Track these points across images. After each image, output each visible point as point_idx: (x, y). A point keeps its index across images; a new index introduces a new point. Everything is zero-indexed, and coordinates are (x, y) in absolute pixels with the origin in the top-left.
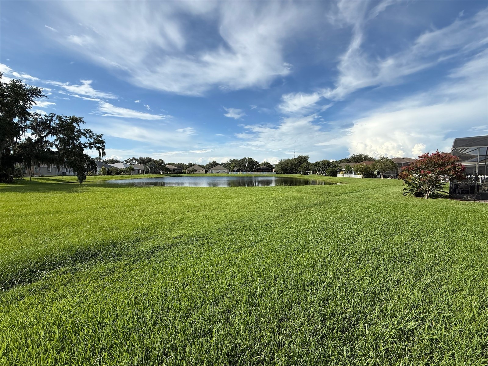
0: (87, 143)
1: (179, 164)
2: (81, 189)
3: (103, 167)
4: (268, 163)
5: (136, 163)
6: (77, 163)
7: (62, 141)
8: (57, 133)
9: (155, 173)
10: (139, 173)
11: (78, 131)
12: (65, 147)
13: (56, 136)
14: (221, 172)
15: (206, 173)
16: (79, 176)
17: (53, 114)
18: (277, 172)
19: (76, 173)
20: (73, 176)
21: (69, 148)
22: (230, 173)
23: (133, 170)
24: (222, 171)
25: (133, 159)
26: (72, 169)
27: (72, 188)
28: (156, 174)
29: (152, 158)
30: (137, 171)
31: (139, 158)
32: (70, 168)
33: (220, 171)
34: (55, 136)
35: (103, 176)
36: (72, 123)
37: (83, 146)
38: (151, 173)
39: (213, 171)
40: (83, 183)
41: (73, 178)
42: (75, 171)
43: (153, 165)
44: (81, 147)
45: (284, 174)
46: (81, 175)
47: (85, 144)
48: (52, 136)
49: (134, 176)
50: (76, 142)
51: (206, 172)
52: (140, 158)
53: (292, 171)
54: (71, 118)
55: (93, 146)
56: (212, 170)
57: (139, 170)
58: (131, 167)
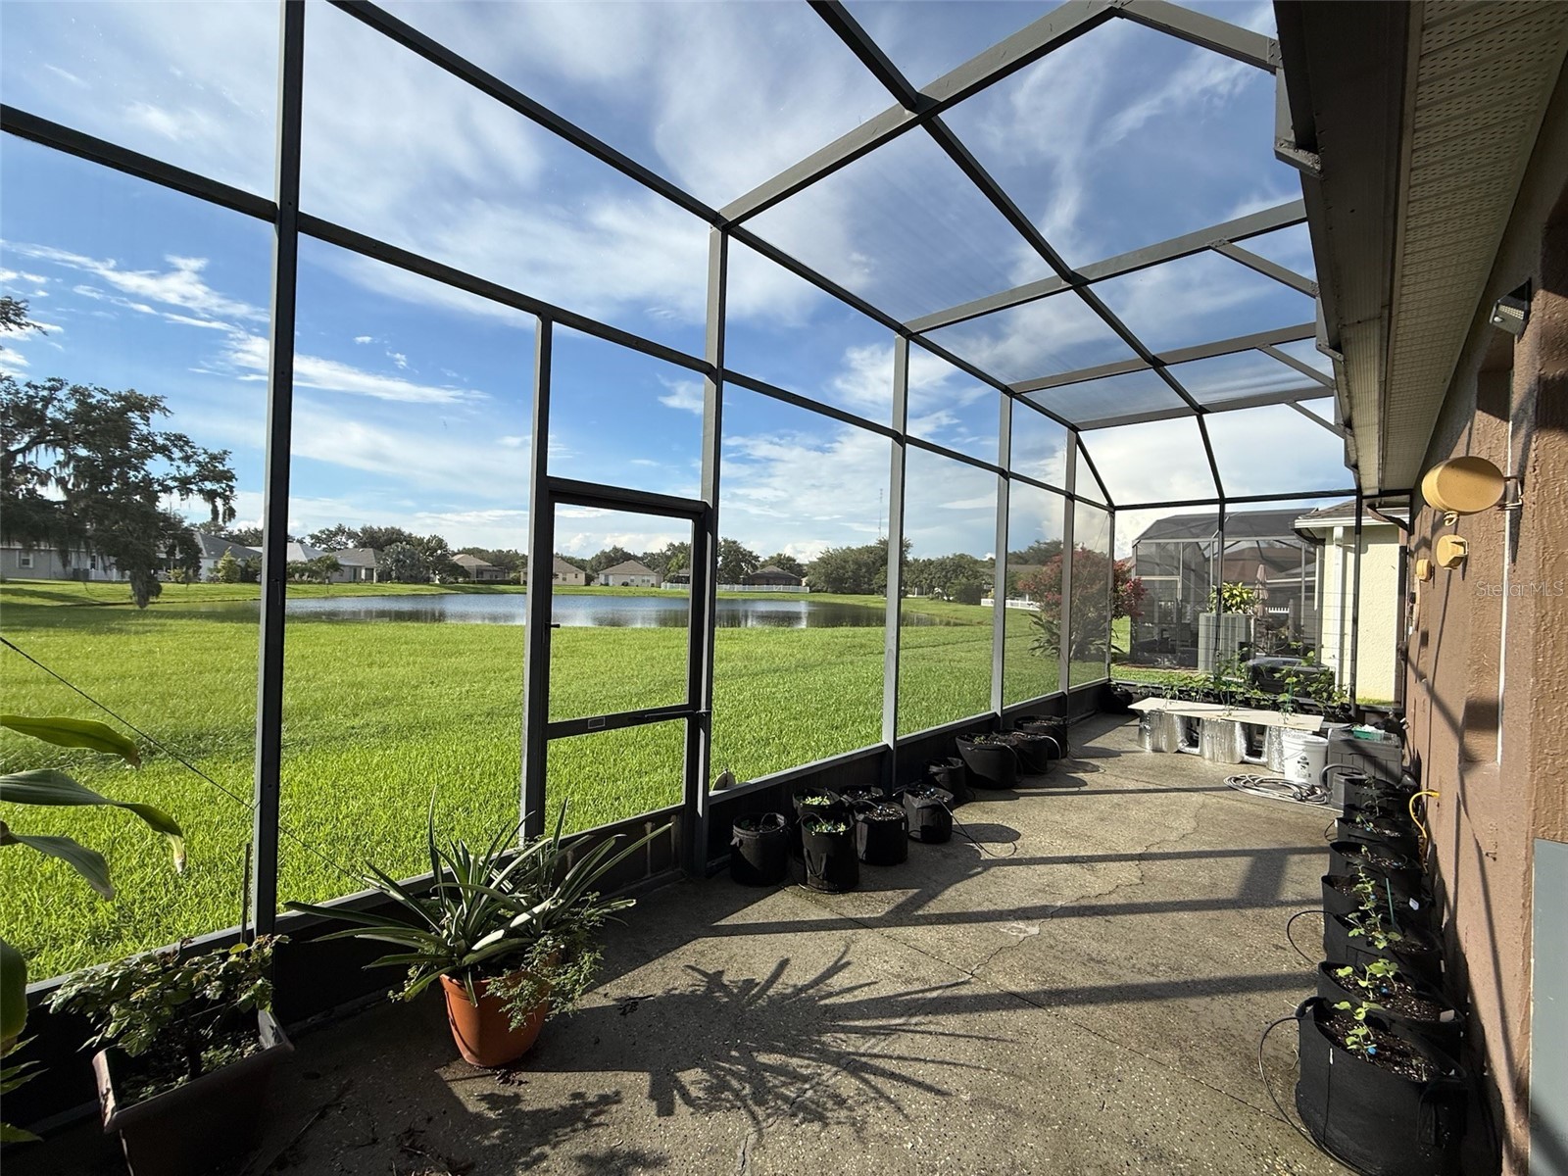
0: (174, 479)
1: (500, 551)
2: (140, 625)
3: (227, 556)
4: (790, 559)
5: (351, 545)
6: (131, 543)
7: (84, 469)
8: (69, 442)
9: (414, 580)
10: (355, 578)
11: (143, 439)
12: (93, 489)
13: (62, 450)
14: (635, 583)
15: (588, 583)
16: (138, 583)
17: (58, 381)
18: (814, 589)
19: (127, 572)
20: (116, 582)
21: (109, 492)
22: (666, 587)
23: (335, 567)
24: (640, 578)
25: (340, 531)
26: (113, 559)
27: (109, 620)
28: (416, 583)
29: (406, 530)
30: (347, 573)
31: (358, 530)
32: (106, 558)
33: (632, 577)
34: (60, 450)
35: (223, 586)
36: (123, 411)
37: (156, 487)
38: (398, 578)
39: (611, 578)
40: (150, 607)
41: (112, 587)
42: (122, 569)
43: (408, 554)
44: (149, 490)
45: (835, 592)
46: (145, 578)
47: (165, 480)
48: (50, 449)
49: (335, 588)
50: (132, 473)
51: (589, 580)
52: (364, 530)
53: (859, 585)
54: (120, 398)
55: (193, 487)
56: (607, 577)
57: (356, 570)
58: (328, 558)
